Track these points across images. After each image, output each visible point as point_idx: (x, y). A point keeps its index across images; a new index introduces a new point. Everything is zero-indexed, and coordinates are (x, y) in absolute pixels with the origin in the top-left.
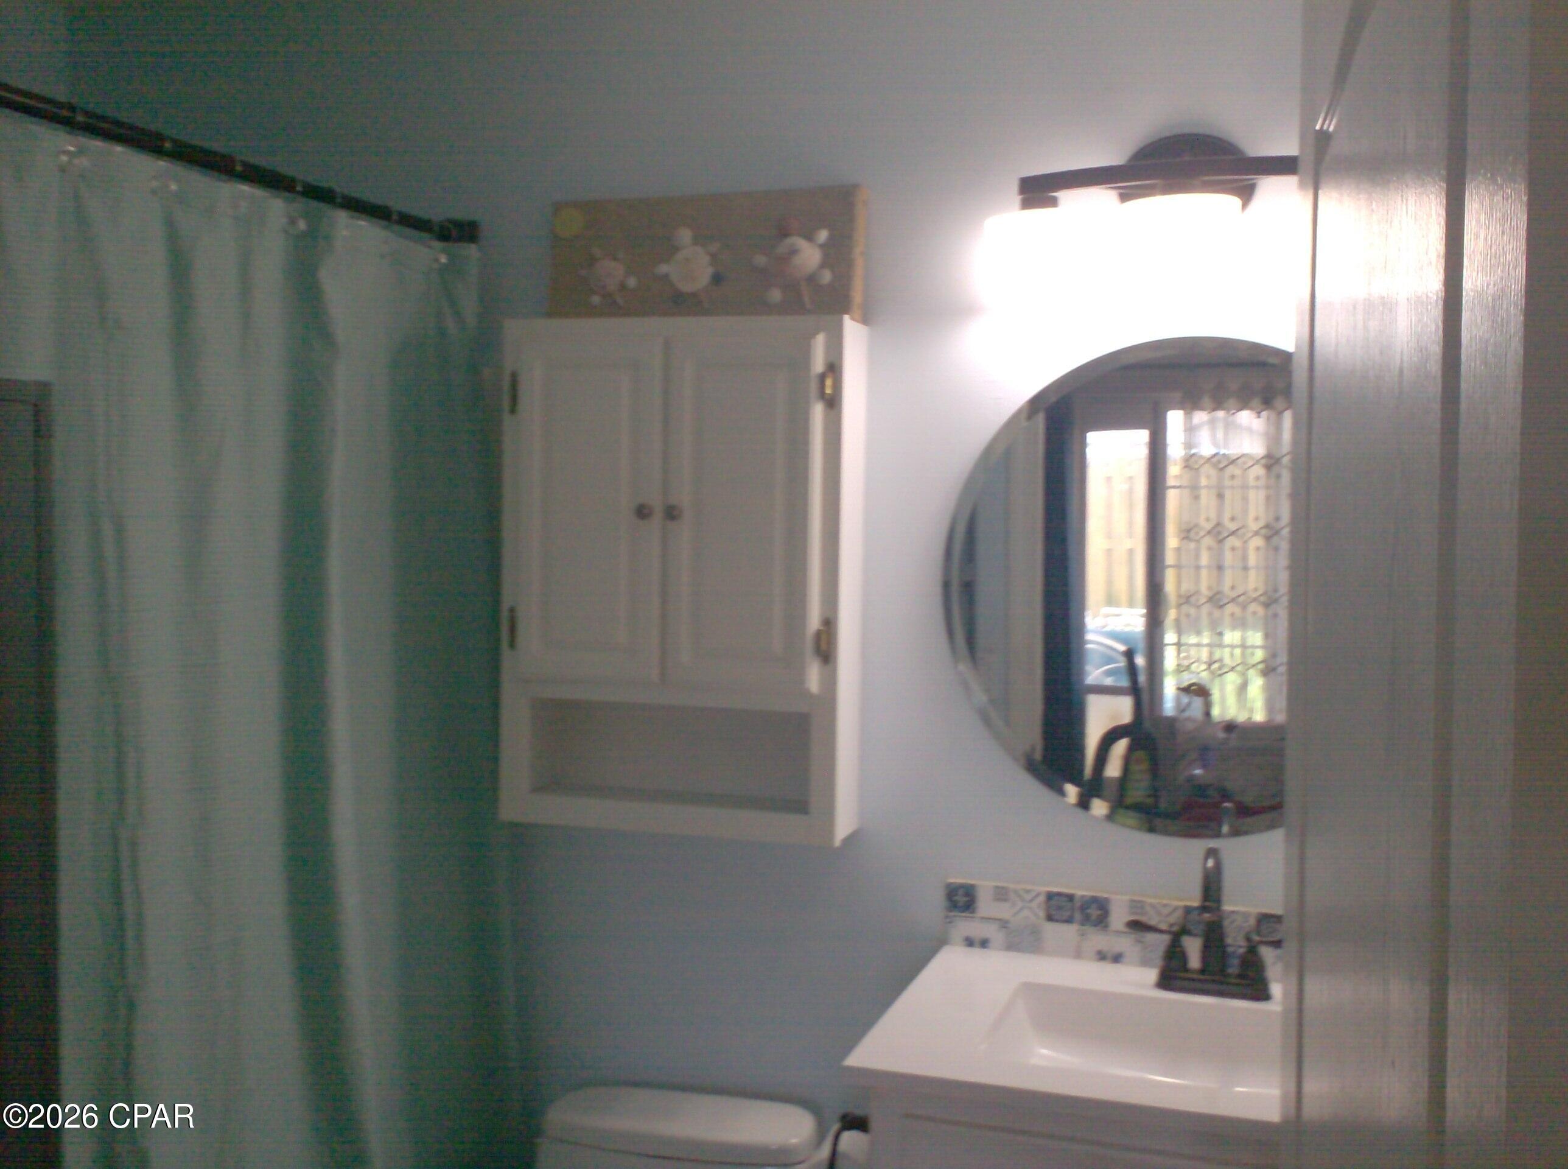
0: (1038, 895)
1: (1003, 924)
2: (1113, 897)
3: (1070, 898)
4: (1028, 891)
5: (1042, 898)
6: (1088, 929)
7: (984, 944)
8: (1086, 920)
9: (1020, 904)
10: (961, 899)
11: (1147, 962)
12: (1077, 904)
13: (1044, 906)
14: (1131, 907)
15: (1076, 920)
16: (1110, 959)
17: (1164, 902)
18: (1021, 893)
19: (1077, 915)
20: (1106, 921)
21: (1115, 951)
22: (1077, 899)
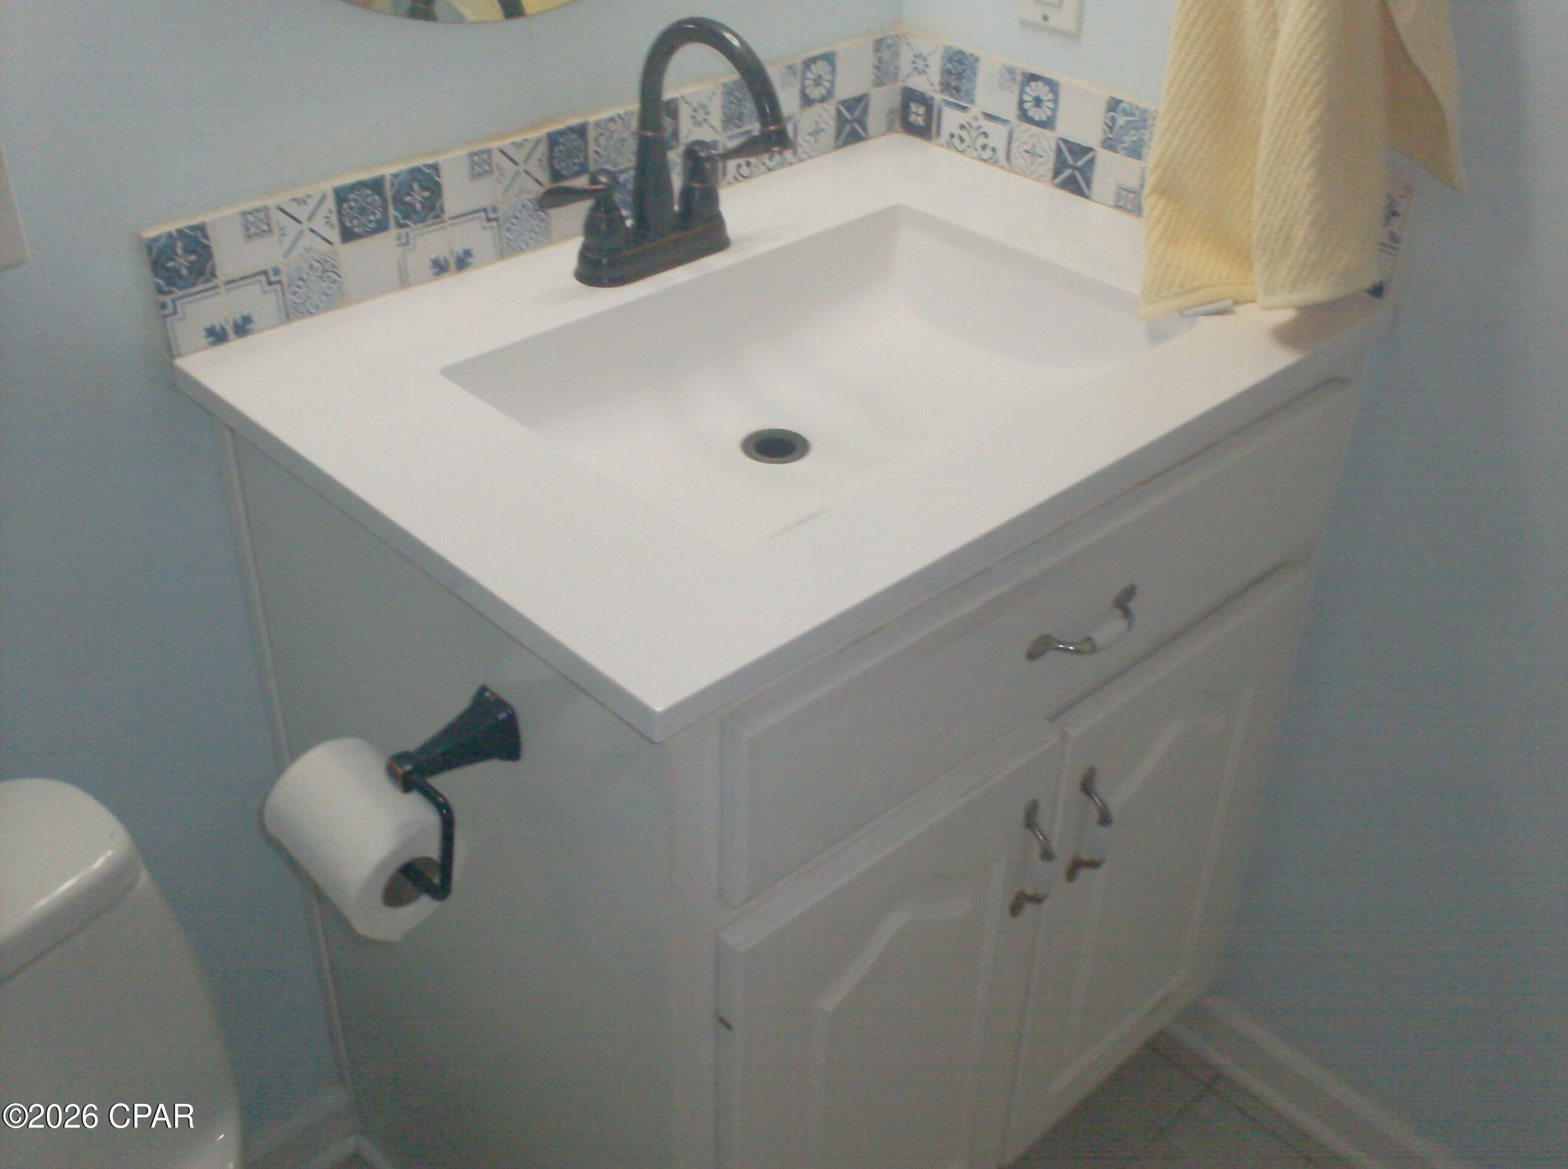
0: (323, 198)
1: (270, 277)
2: (440, 159)
3: (377, 185)
4: (300, 202)
5: (330, 204)
6: (414, 230)
7: (243, 327)
8: (409, 215)
9: (292, 227)
10: (182, 262)
11: (507, 249)
12: (389, 194)
13: (334, 219)
14: (473, 165)
15: (392, 223)
16: (453, 266)
17: (518, 139)
18: (292, 209)
19: (392, 212)
20: (438, 205)
21: (459, 249)
22: (387, 184)
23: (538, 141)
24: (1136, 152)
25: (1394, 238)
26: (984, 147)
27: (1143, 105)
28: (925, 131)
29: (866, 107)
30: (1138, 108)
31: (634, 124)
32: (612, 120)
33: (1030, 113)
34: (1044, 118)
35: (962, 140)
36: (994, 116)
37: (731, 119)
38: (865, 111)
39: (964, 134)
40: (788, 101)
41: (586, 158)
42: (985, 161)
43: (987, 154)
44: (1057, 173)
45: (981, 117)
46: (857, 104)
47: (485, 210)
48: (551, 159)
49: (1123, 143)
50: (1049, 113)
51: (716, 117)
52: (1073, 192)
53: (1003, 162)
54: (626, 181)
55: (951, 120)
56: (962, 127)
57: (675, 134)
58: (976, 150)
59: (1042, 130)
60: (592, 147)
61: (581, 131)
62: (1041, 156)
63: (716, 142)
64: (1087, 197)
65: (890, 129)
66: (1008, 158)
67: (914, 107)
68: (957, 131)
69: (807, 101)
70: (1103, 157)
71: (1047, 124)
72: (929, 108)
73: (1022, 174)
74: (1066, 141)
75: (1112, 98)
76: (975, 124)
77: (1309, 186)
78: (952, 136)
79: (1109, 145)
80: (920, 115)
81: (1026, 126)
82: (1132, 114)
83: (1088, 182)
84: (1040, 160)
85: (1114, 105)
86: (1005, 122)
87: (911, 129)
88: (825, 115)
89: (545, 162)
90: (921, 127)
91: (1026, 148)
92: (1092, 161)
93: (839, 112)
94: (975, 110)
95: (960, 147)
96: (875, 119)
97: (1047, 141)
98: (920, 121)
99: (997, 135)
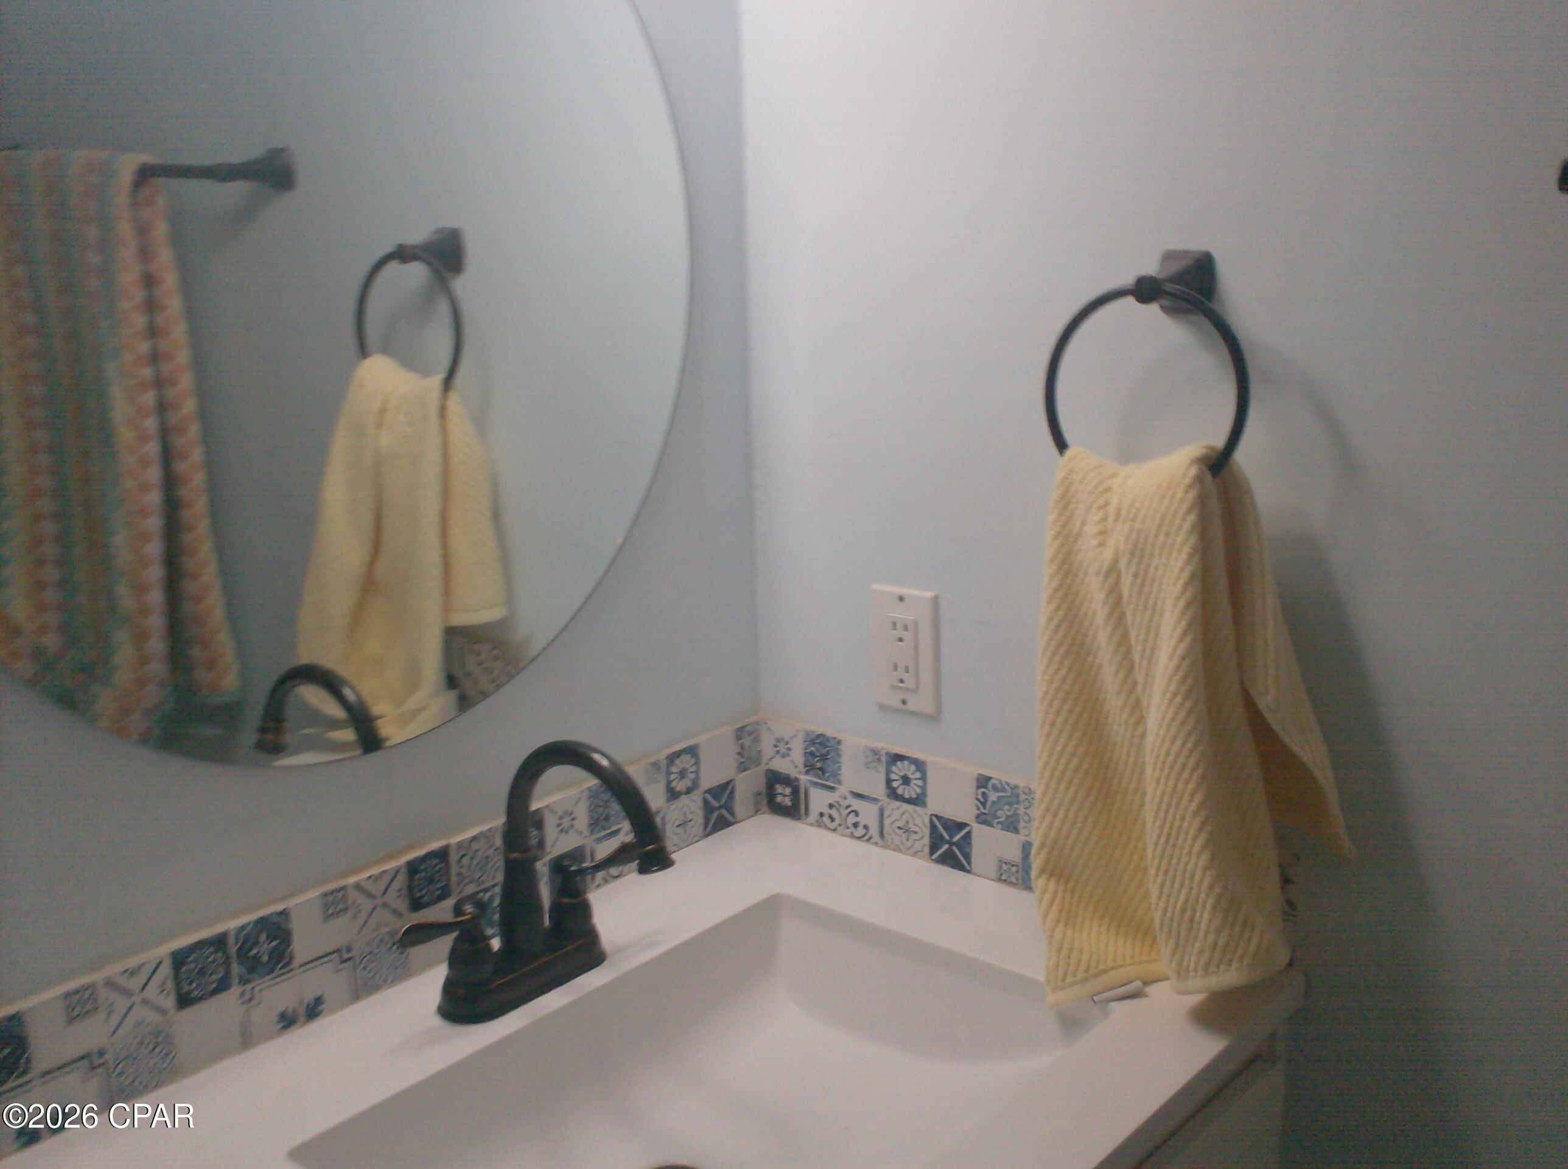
0: (159, 964)
1: (93, 1060)
2: (292, 904)
3: (219, 942)
4: (133, 972)
5: (167, 969)
6: (257, 984)
9: (122, 1003)
11: (362, 990)
12: (233, 949)
13: (170, 985)
14: (327, 906)
15: (235, 980)
16: (302, 1018)
17: (375, 871)
18: (124, 981)
19: (236, 969)
20: (287, 955)
21: (309, 996)
22: (231, 940)
23: (397, 871)
24: (1011, 826)
25: (1291, 905)
26: (856, 825)
27: (1013, 781)
28: (793, 811)
29: (732, 792)
30: (1008, 784)
31: (498, 841)
32: (474, 839)
33: (900, 791)
34: (914, 796)
35: (832, 819)
36: (863, 795)
37: (598, 822)
38: (731, 796)
39: (834, 812)
40: (654, 797)
41: (448, 880)
42: (859, 838)
43: (860, 831)
44: (933, 849)
45: (849, 796)
46: (723, 792)
47: (338, 951)
48: (410, 889)
49: (998, 818)
50: (919, 791)
51: (582, 821)
52: (953, 867)
53: (876, 838)
54: (491, 899)
55: (819, 800)
56: (831, 806)
57: (541, 844)
58: (848, 828)
59: (914, 807)
60: (454, 870)
61: (442, 854)
62: (916, 833)
63: (583, 846)
64: (969, 872)
65: (757, 811)
66: (882, 834)
67: (779, 788)
68: (826, 811)
69: (673, 795)
70: (978, 829)
71: (918, 801)
72: (796, 791)
73: (898, 849)
74: (938, 817)
75: (980, 774)
76: (845, 803)
77: (1205, 869)
78: (822, 815)
79: (983, 819)
80: (785, 796)
81: (898, 804)
82: (1004, 790)
83: (968, 857)
84: (916, 837)
85: (983, 782)
86: (875, 800)
87: (778, 809)
88: (692, 806)
89: (405, 892)
90: (789, 807)
91: (899, 824)
92: (968, 835)
93: (706, 802)
94: (843, 790)
95: (832, 826)
96: (741, 805)
97: (920, 818)
98: (788, 802)
99: (868, 813)
